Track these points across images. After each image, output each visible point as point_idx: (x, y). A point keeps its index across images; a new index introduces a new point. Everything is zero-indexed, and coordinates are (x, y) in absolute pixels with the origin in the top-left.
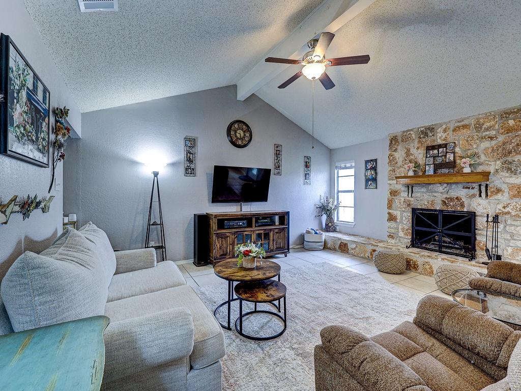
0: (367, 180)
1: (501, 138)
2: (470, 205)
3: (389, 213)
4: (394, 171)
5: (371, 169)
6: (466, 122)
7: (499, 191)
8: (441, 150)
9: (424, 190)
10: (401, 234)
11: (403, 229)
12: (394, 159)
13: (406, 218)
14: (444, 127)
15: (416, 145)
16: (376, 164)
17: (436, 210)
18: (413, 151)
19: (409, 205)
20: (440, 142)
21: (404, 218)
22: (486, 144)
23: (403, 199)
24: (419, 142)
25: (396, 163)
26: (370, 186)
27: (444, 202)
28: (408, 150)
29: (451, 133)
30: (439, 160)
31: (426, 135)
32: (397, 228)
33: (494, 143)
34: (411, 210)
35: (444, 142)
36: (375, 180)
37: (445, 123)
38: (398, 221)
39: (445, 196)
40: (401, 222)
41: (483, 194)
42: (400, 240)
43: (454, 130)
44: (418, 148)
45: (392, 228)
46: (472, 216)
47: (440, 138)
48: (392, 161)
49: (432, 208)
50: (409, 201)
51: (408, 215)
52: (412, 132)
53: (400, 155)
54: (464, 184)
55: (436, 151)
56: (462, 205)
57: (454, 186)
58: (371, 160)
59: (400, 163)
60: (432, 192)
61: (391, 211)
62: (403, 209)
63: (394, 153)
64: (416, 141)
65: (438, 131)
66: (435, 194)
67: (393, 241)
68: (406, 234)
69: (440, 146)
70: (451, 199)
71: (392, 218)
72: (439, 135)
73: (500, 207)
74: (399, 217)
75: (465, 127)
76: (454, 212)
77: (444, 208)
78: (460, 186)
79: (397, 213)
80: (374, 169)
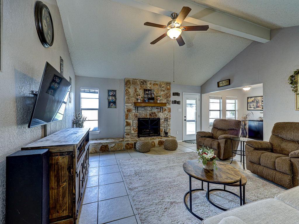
0: (109, 103)
1: (166, 92)
2: (158, 116)
3: (126, 122)
4: (129, 98)
5: (112, 96)
6: (157, 83)
7: (165, 110)
8: (150, 92)
9: (143, 109)
10: (133, 132)
11: (133, 129)
12: (129, 92)
13: (135, 123)
14: (150, 82)
15: (139, 87)
16: (115, 93)
17: (147, 118)
18: (138, 90)
19: (136, 117)
20: (148, 88)
21: (134, 124)
22: (162, 93)
23: (133, 114)
24: (141, 86)
25: (130, 95)
26: (111, 106)
27: (150, 114)
28: (136, 89)
29: (152, 86)
30: (150, 96)
31: (143, 84)
32: (130, 129)
33: (164, 93)
34: (137, 119)
35: (150, 89)
36: (115, 103)
37: (150, 81)
38: (131, 125)
39: (150, 112)
40: (133, 126)
41: (162, 111)
42: (132, 135)
43: (153, 85)
44: (140, 89)
45: (128, 130)
46: (159, 119)
47: (149, 87)
48: (127, 93)
49: (146, 117)
50: (136, 114)
51: (136, 122)
52: (137, 81)
53: (131, 91)
54: (157, 107)
55: (148, 92)
56: (156, 116)
57: (153, 108)
58: (113, 90)
59: (132, 95)
60: (146, 110)
61: (127, 120)
62: (134, 119)
63: (129, 89)
64: (139, 85)
65: (148, 83)
66: (147, 111)
67: (129, 137)
68: (135, 131)
69: (149, 90)
70: (153, 113)
71: (128, 124)
72: (148, 85)
73: (166, 115)
74: (131, 123)
75: (157, 84)
76: (154, 118)
77: (150, 117)
78: (155, 108)
79: (130, 121)
80: (115, 96)
